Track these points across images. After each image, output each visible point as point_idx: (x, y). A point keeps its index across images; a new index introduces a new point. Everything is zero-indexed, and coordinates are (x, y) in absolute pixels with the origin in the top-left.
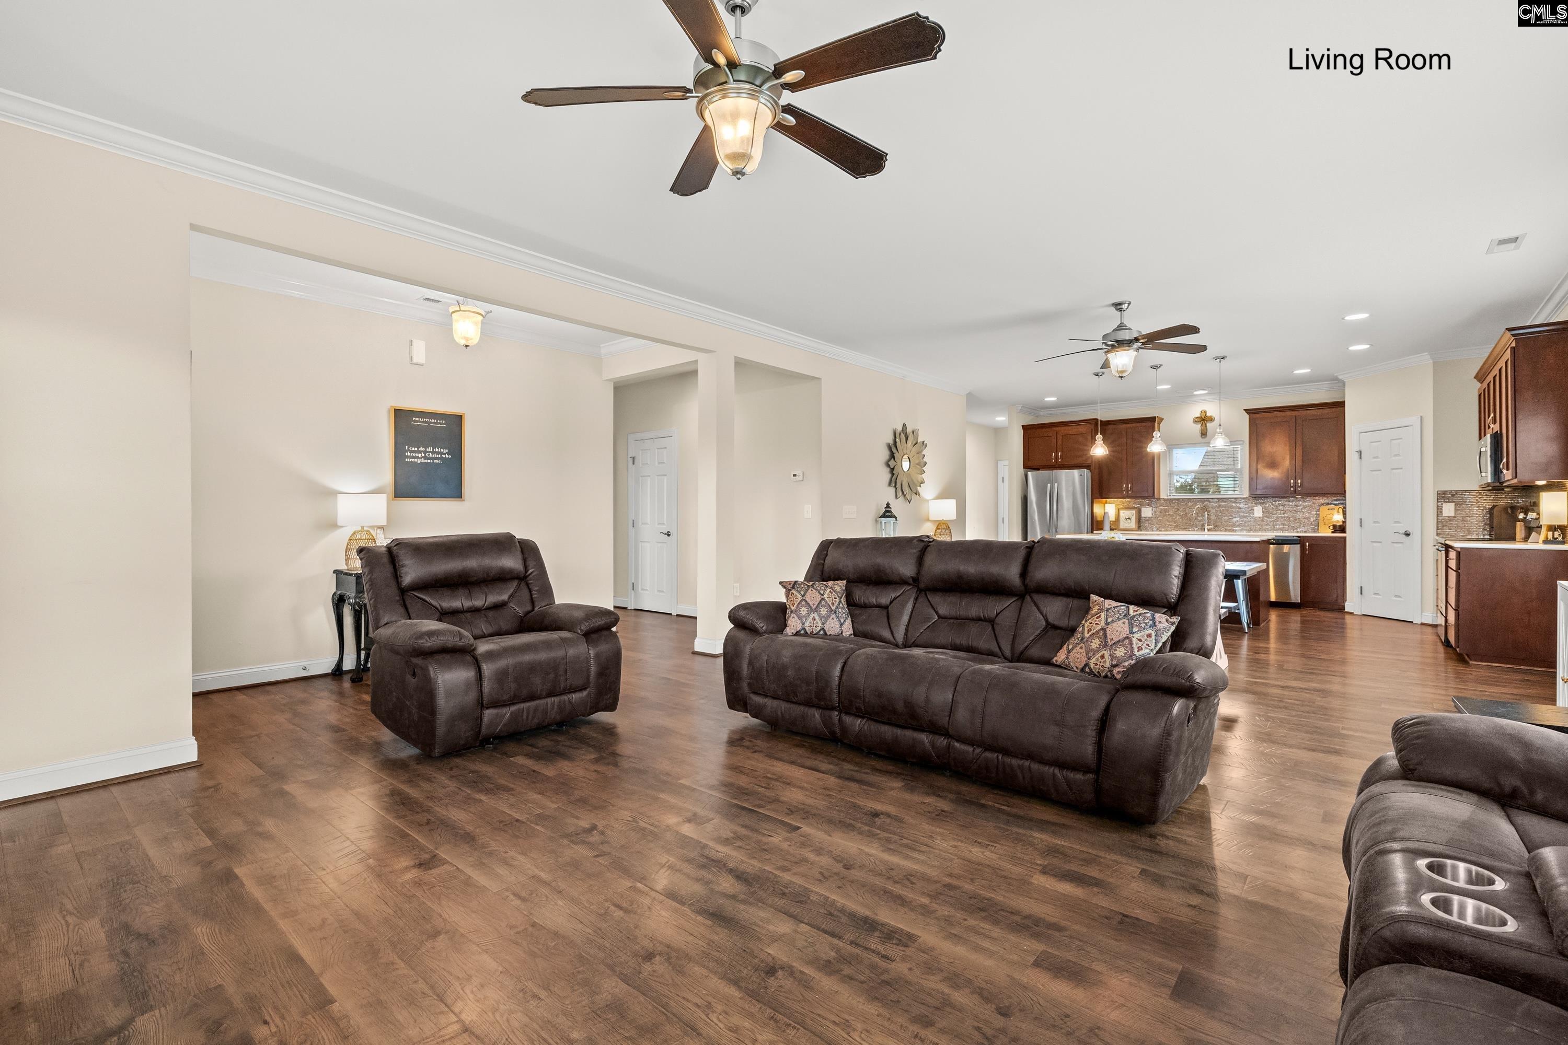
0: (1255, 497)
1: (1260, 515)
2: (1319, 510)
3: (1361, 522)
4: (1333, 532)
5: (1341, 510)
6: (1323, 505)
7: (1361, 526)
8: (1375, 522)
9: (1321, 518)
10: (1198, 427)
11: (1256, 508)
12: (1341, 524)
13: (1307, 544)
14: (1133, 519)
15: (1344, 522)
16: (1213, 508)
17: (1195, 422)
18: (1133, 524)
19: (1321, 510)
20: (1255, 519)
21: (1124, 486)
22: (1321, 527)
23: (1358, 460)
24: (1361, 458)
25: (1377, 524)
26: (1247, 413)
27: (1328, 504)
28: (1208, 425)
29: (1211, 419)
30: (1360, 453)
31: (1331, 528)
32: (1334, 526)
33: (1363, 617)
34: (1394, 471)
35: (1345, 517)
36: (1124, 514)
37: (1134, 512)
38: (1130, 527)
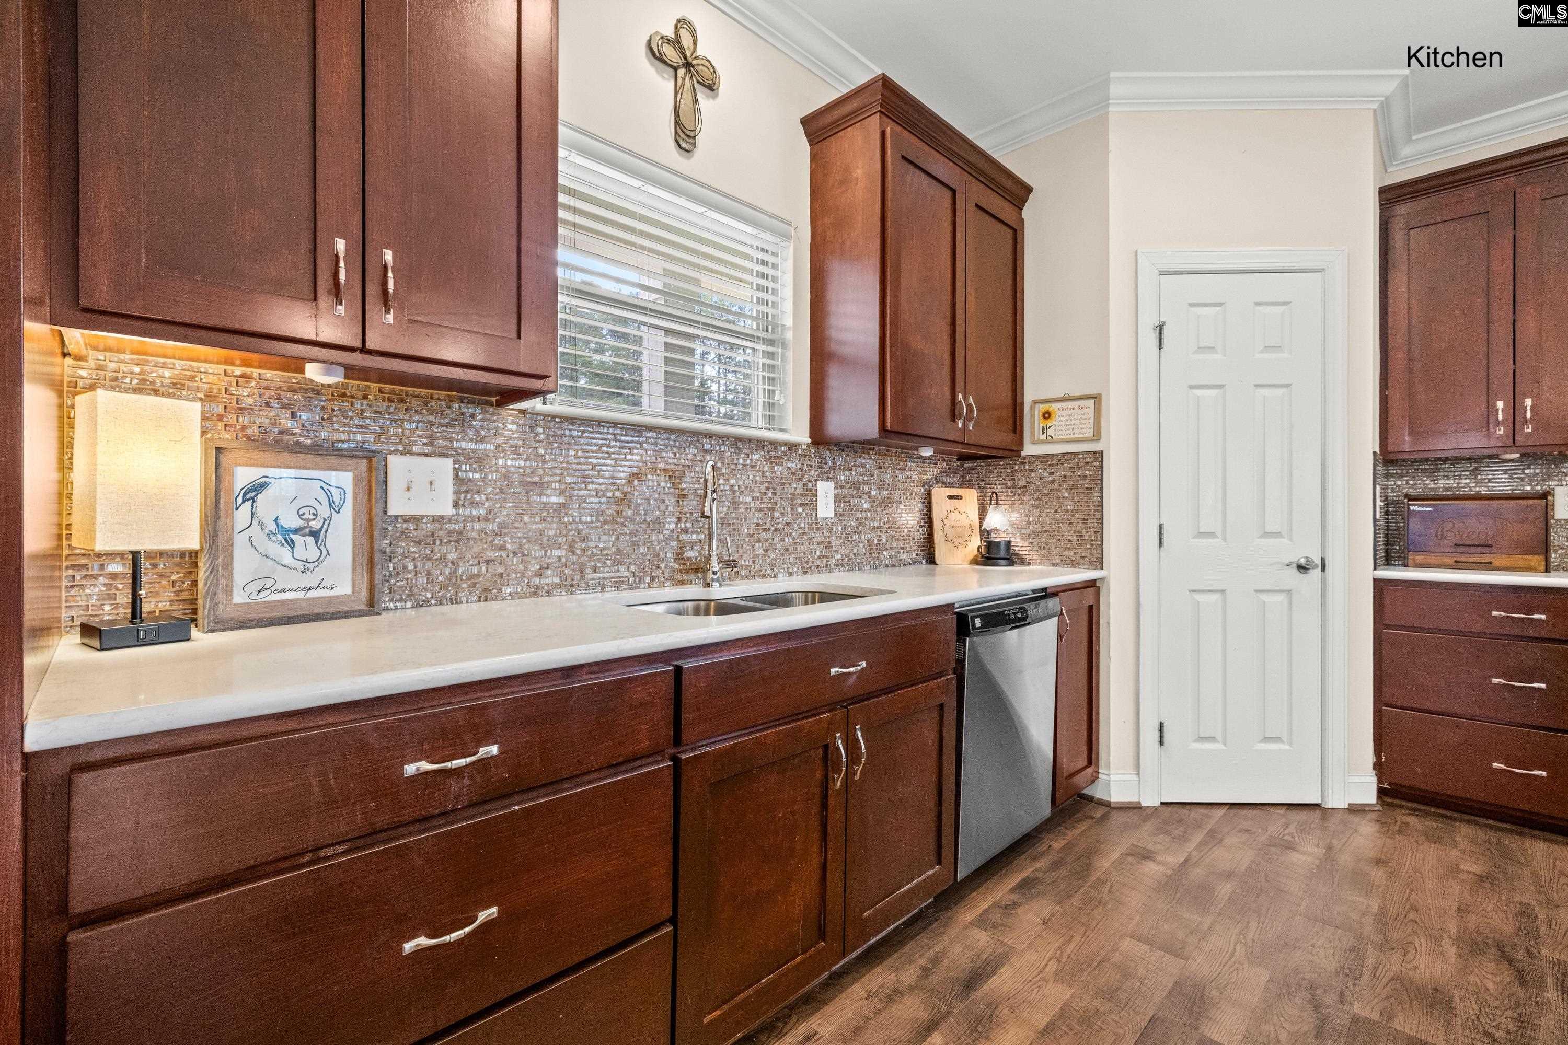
1: (831, 511)
3: (1161, 536)
7: (1161, 545)
9: (937, 523)
11: (821, 487)
14: (337, 532)
23: (1154, 351)
24: (1160, 347)
30: (1160, 328)
31: (983, 550)
38: (312, 594)
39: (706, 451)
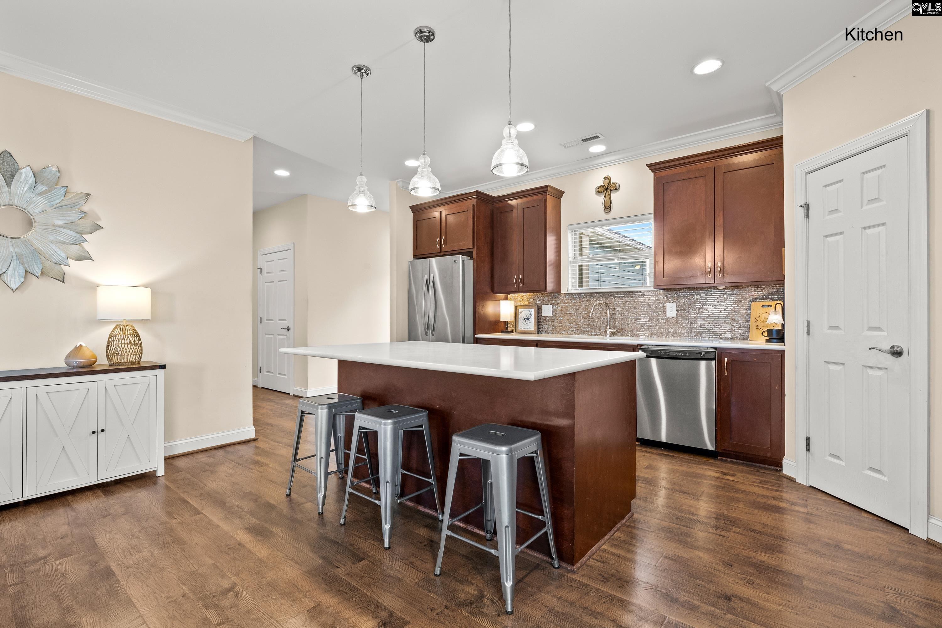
0: (668, 290)
1: (674, 314)
2: (750, 307)
3: (808, 327)
4: (767, 341)
5: (779, 308)
6: (755, 299)
7: (808, 333)
8: (832, 327)
9: (752, 320)
10: (601, 199)
11: (669, 305)
12: (780, 328)
13: (726, 359)
14: (532, 319)
15: (783, 325)
16: (618, 305)
17: (598, 193)
18: (531, 326)
19: (752, 307)
20: (668, 320)
21: (516, 277)
22: (754, 333)
23: (804, 220)
24: (807, 217)
25: (835, 332)
26: (652, 170)
27: (763, 298)
28: (614, 196)
29: (616, 188)
30: (807, 207)
31: (766, 334)
32: (770, 331)
33: (811, 491)
34: (869, 231)
35: (784, 319)
36: (524, 312)
37: (533, 310)
38: (528, 329)
39: (616, 297)
